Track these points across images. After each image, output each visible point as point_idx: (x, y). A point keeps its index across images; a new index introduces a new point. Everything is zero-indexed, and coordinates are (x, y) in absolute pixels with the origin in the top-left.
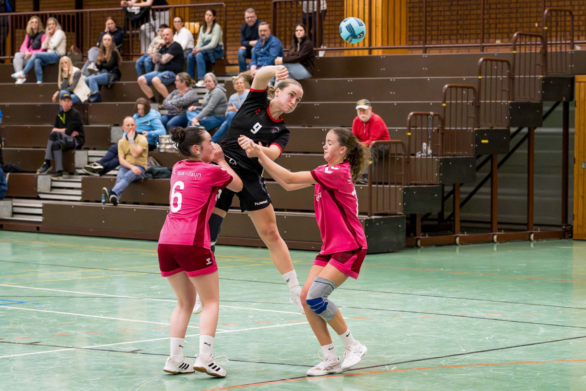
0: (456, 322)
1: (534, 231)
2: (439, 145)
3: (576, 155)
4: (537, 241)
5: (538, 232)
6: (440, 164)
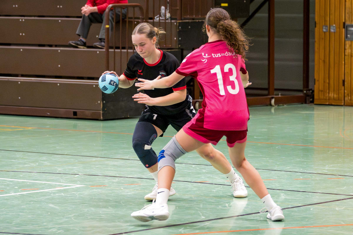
0: (195, 189)
1: (275, 96)
2: (178, 8)
3: (317, 19)
4: (278, 106)
5: (279, 97)
6: (179, 28)
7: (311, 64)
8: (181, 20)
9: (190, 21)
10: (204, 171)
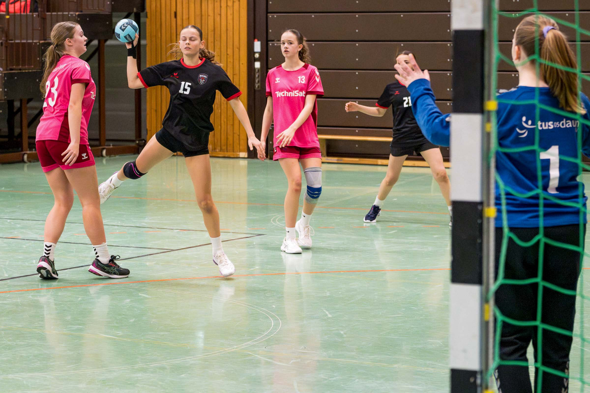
0: (5, 245)
1: (106, 147)
2: (3, 58)
4: (110, 157)
5: (112, 148)
6: (4, 78)
7: (142, 113)
8: (7, 70)
9: (16, 72)
10: (19, 226)
